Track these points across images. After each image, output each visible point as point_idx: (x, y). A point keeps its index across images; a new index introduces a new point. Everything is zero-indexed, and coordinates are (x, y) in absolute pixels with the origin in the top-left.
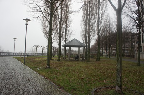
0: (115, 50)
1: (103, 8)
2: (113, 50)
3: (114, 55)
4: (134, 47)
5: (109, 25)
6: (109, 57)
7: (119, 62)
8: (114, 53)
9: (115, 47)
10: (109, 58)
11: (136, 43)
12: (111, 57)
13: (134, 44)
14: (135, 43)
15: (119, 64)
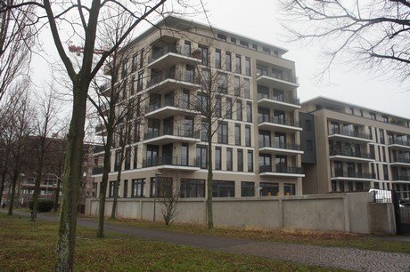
0: (30, 189)
1: (13, 56)
2: (24, 188)
3: (24, 205)
4: (85, 184)
5: (22, 112)
6: (11, 210)
7: (65, 237)
8: (25, 197)
9: (30, 180)
10: (10, 213)
11: (90, 171)
12: (14, 211)
13: (85, 175)
14: (87, 173)
15: (66, 244)
